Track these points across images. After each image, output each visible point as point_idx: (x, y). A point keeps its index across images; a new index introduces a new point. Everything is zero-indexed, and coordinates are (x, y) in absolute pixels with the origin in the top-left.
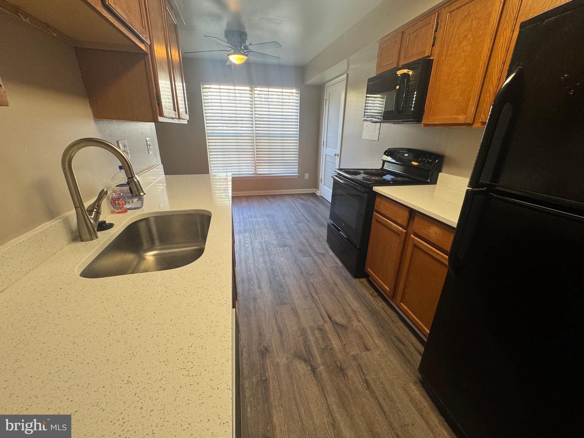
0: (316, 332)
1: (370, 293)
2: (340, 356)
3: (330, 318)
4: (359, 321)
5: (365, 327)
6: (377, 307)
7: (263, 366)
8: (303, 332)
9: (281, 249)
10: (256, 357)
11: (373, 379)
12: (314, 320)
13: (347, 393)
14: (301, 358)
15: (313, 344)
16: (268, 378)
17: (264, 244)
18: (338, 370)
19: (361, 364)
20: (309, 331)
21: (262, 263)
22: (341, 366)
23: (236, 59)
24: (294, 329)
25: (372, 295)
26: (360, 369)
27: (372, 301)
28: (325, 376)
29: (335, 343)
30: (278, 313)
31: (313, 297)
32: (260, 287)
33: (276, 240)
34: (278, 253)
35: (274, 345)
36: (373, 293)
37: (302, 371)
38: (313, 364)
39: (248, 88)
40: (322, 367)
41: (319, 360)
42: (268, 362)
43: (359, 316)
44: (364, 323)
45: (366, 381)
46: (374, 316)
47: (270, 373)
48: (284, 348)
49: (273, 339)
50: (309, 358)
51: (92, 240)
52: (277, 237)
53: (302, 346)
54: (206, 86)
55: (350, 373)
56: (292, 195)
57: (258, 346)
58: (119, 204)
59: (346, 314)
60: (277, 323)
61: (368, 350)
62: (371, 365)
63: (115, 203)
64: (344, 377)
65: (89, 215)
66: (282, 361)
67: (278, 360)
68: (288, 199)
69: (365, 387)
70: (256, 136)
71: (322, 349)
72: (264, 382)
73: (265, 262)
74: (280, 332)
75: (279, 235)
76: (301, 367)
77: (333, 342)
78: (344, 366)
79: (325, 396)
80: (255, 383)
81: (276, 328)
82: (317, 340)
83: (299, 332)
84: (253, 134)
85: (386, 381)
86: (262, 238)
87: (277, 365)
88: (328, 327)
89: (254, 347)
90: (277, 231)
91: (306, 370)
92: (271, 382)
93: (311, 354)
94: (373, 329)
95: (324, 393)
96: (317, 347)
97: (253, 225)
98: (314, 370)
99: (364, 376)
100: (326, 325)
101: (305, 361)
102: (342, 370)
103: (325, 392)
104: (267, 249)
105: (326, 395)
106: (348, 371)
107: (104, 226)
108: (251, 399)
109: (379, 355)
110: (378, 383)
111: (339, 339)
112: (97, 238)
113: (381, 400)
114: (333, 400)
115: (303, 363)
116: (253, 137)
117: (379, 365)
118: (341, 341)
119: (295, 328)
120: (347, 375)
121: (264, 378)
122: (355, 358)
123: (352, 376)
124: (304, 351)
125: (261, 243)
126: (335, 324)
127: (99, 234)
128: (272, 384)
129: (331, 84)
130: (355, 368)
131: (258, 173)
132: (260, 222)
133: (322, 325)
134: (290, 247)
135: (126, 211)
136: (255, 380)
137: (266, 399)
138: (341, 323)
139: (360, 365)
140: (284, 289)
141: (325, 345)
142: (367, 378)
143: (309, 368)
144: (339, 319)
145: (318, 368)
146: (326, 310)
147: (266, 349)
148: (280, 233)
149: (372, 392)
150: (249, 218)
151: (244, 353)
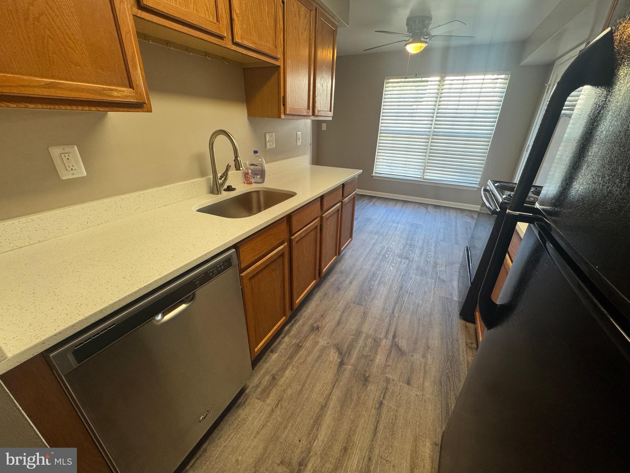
0: (370, 340)
1: (466, 342)
2: (374, 370)
3: (394, 336)
4: (424, 356)
5: (425, 365)
6: (461, 358)
7: (306, 337)
8: (358, 333)
9: (399, 259)
10: (306, 328)
11: (389, 407)
12: (376, 331)
13: (355, 397)
14: (339, 350)
15: (358, 347)
16: (303, 346)
17: (385, 250)
18: (362, 378)
19: (389, 389)
20: (363, 336)
21: (369, 265)
22: (368, 377)
23: (413, 48)
24: (352, 327)
25: (467, 345)
26: (384, 392)
27: (461, 349)
28: (347, 374)
29: (380, 359)
30: (349, 309)
31: (393, 313)
32: (351, 283)
33: (401, 250)
34: (392, 262)
35: (326, 329)
36: (472, 343)
37: (331, 358)
38: (345, 360)
39: (438, 78)
40: (350, 367)
41: (353, 360)
42: (312, 337)
43: (429, 354)
44: (429, 362)
45: (381, 404)
46: (448, 363)
47: (308, 344)
48: (331, 335)
49: (328, 325)
50: (345, 354)
51: (218, 194)
52: (404, 247)
53: (348, 343)
54: (391, 80)
55: (371, 387)
56: (462, 210)
57: (314, 323)
58: (248, 178)
59: (416, 342)
60: (341, 316)
61: (408, 384)
62: (399, 397)
63: (246, 176)
64: (363, 386)
65: (219, 179)
66: (322, 342)
67: (320, 340)
68: (453, 214)
69: (375, 406)
70: (433, 135)
71: (363, 355)
72: (299, 347)
73: (373, 265)
74: (339, 323)
75: (408, 247)
76: (333, 356)
77: (378, 357)
78: (371, 379)
79: (334, 386)
80: (292, 343)
81: (337, 318)
82: (365, 346)
83: (354, 331)
84: (430, 132)
85: (402, 418)
86: (387, 244)
87: (317, 343)
88: (386, 343)
89: (311, 321)
90: (409, 242)
91: (335, 360)
92: (303, 350)
93: (349, 353)
94: (434, 371)
95: (335, 384)
96: (359, 351)
97: (389, 229)
98: (341, 364)
99: (383, 398)
100: (384, 340)
101: (340, 353)
102: (366, 380)
103: (337, 384)
104: (384, 255)
105: (336, 386)
106: (370, 385)
107: (230, 189)
108: (283, 350)
109: (417, 395)
110: (392, 413)
111: (387, 358)
112: (221, 194)
113: (381, 427)
114: (337, 393)
115: (337, 354)
116: (429, 135)
117: (408, 403)
118: (387, 361)
119: (354, 327)
120: (367, 386)
121: (301, 345)
122: (388, 381)
123: (371, 390)
124: (346, 347)
125: (383, 248)
126: (395, 346)
127: (224, 192)
128: (303, 352)
129: (563, 61)
130: (380, 387)
131: (425, 177)
132: (398, 229)
133: (381, 338)
134: (410, 261)
135: (251, 183)
136: (294, 341)
137: (291, 357)
138: (402, 348)
139: (387, 388)
140: (370, 293)
141: (369, 354)
142: (385, 402)
143: (339, 360)
144: (403, 344)
145: (346, 365)
146: (396, 329)
147: (318, 328)
148: (410, 245)
149: (379, 414)
150: (390, 221)
151: (301, 321)
